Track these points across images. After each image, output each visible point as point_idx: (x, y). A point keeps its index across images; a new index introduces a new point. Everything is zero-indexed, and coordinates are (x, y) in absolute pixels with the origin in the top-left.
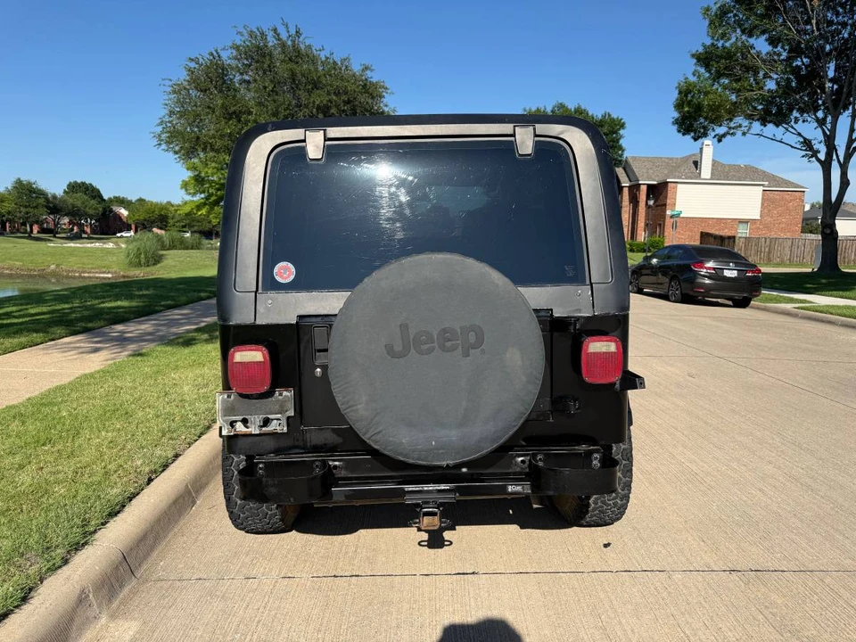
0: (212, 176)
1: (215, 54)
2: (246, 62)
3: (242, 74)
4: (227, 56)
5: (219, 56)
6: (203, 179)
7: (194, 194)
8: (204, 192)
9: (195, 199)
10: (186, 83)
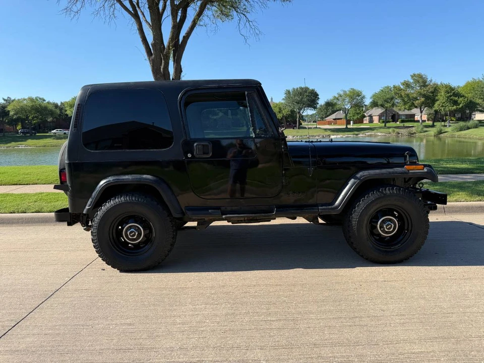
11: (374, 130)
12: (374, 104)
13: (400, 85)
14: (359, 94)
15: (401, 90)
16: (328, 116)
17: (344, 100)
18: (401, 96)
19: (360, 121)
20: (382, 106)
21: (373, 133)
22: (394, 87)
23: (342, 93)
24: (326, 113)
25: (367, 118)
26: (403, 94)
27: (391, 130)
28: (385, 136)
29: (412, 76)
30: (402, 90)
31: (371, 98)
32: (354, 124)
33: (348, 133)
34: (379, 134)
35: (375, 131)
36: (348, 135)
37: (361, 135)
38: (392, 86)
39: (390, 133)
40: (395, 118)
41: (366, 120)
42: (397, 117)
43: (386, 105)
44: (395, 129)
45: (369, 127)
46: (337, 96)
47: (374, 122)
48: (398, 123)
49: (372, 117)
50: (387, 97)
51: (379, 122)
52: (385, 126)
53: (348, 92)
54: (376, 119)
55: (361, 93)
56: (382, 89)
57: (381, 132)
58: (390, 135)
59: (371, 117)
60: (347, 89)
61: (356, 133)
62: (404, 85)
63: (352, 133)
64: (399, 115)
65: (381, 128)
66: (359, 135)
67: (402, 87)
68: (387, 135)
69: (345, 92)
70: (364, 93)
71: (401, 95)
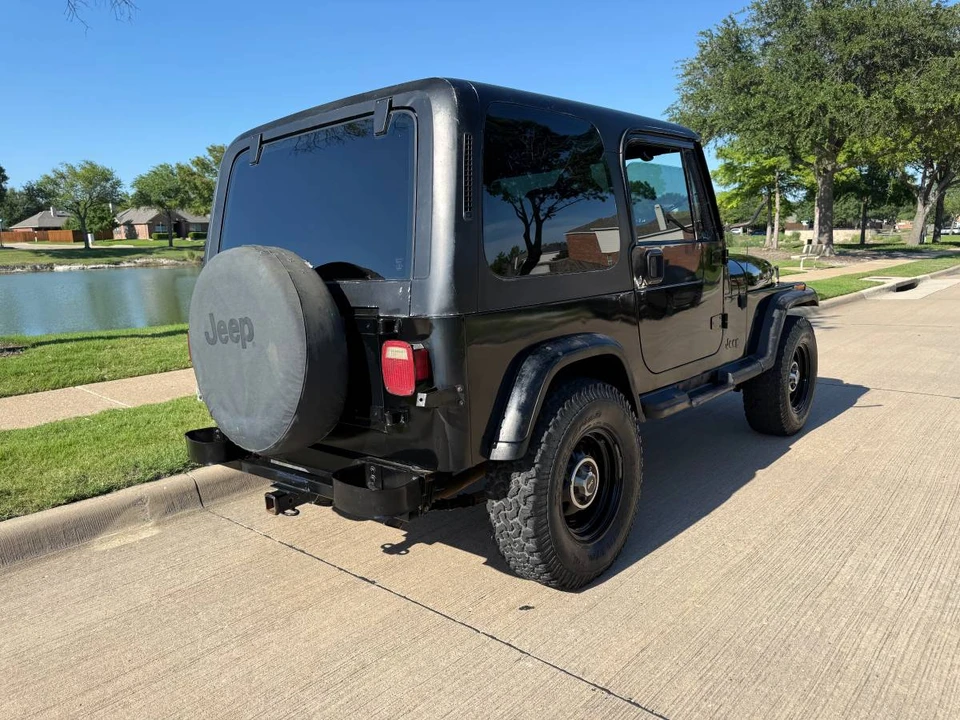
0: (745, 162)
1: (729, 20)
2: (769, 21)
3: (762, 36)
4: (744, 20)
5: (734, 22)
6: (735, 167)
7: (727, 184)
8: (735, 182)
9: (727, 190)
10: (696, 61)
11: (151, 253)
12: (143, 200)
13: (191, 165)
14: (106, 176)
15: (193, 174)
16: (17, 221)
17: (73, 186)
18: (196, 188)
19: (106, 234)
20: (160, 204)
21: (151, 260)
22: (180, 168)
23: (64, 170)
24: (11, 214)
25: (122, 229)
26: (198, 183)
27: (186, 254)
28: (176, 264)
29: (210, 150)
30: (195, 174)
31: (132, 186)
32: (96, 239)
33: (96, 259)
34: (165, 262)
35: (155, 255)
36: (96, 264)
37: (127, 265)
38: (174, 166)
39: (185, 260)
40: (179, 229)
41: (120, 233)
42: (184, 227)
43: (168, 204)
44: (195, 252)
45: (132, 247)
46: (52, 176)
47: (140, 238)
48: (189, 239)
49: (133, 226)
50: (168, 186)
51: (151, 237)
52: (171, 245)
53: (78, 170)
54: (142, 231)
55: (111, 174)
56: (154, 169)
57: (167, 258)
58: (185, 263)
59: (130, 225)
60: (77, 162)
61: (116, 259)
62: (198, 164)
63: (105, 259)
64: (188, 224)
65: (163, 248)
66: (122, 265)
67: (195, 169)
68: (181, 263)
69: (72, 169)
70: (117, 175)
71: (195, 184)
